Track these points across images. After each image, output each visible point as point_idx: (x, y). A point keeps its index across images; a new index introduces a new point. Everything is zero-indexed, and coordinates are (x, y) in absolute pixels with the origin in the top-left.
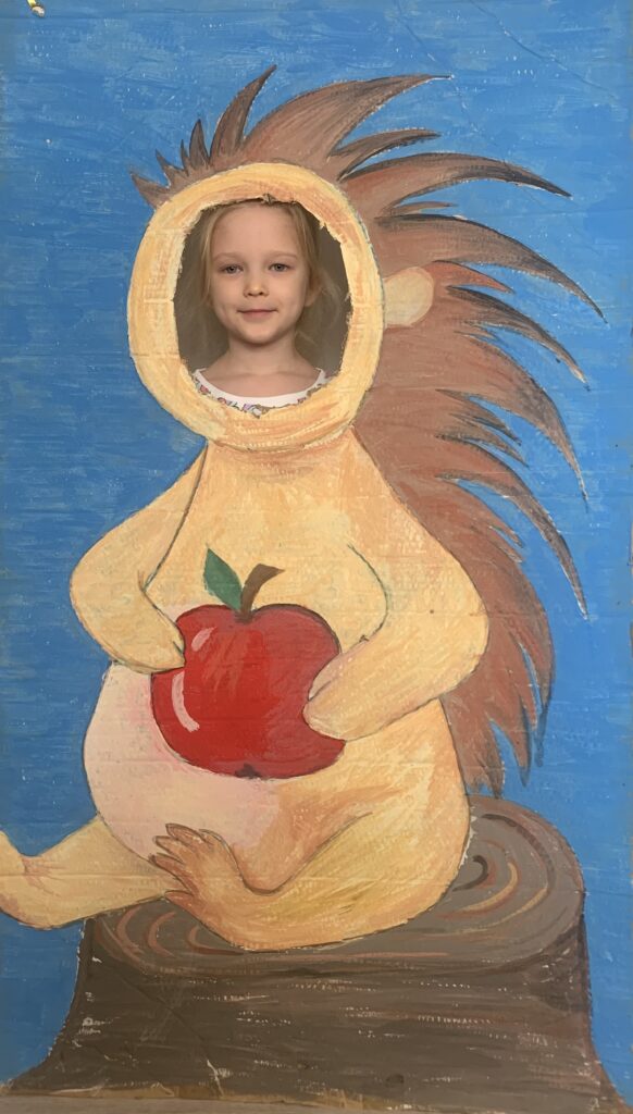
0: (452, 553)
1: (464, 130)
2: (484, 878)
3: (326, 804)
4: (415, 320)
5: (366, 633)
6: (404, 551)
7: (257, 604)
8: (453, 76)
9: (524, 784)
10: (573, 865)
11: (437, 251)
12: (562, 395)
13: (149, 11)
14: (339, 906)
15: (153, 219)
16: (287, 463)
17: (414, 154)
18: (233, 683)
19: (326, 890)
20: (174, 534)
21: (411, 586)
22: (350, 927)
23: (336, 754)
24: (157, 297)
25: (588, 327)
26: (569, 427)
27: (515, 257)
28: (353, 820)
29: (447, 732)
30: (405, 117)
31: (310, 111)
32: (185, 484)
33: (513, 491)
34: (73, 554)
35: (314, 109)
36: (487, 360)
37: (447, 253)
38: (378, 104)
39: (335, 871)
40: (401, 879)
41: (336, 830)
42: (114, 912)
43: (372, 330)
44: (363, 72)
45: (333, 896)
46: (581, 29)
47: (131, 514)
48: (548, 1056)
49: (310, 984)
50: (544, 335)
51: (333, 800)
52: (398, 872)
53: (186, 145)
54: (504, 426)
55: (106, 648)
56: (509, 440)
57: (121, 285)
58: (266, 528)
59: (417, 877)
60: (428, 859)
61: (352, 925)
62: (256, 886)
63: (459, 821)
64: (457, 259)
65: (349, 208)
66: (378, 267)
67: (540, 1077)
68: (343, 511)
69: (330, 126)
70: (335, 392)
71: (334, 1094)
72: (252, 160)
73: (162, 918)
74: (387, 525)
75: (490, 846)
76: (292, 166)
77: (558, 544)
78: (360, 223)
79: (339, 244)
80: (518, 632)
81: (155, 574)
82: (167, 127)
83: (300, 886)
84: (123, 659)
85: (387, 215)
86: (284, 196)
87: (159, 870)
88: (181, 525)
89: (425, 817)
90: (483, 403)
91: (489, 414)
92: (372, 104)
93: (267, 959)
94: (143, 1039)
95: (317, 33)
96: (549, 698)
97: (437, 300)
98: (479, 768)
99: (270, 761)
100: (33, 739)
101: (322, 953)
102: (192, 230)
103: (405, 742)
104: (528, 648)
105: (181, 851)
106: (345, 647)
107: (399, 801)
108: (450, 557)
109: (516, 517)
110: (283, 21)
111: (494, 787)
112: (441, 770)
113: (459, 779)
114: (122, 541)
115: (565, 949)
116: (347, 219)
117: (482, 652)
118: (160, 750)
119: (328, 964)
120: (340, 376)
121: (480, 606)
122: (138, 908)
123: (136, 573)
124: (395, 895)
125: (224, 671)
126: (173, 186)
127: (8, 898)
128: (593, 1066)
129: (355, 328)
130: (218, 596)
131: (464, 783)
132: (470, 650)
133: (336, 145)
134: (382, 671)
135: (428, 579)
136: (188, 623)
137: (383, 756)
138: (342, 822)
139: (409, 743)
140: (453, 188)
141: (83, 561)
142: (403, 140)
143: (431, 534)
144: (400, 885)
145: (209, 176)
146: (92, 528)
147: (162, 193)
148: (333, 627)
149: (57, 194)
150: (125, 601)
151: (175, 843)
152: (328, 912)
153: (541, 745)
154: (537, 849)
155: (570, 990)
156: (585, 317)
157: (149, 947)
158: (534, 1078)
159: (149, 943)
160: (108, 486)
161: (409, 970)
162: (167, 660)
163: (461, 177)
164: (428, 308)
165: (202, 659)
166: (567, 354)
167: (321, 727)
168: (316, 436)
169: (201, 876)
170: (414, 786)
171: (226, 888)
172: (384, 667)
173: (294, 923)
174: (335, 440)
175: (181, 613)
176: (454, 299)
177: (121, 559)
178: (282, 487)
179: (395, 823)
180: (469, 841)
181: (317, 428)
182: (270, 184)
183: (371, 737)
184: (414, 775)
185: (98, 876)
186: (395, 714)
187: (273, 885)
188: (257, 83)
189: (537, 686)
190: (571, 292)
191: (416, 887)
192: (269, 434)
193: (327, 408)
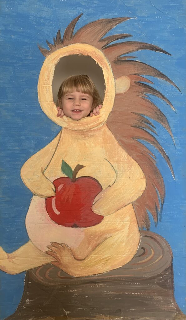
2: (144, 253)
3: (98, 234)
4: (125, 92)
5: (110, 184)
6: (121, 160)
7: (77, 176)
8: (137, 18)
9: (156, 227)
10: (170, 249)
11: (131, 71)
12: (168, 115)
14: (102, 263)
15: (45, 61)
16: (86, 134)
17: (125, 41)
18: (70, 200)
19: (99, 259)
20: (52, 156)
21: (123, 170)
23: (102, 220)
24: (46, 84)
25: (176, 95)
26: (170, 124)
27: (155, 73)
28: (106, 238)
29: (134, 212)
30: (122, 30)
32: (55, 141)
33: (154, 143)
34: (21, 163)
35: (94, 27)
37: (134, 72)
38: (114, 26)
39: (101, 253)
41: (101, 242)
42: (35, 268)
43: (112, 95)
44: (110, 16)
45: (100, 260)
46: (175, 5)
47: (39, 150)
48: (161, 302)
49: (94, 285)
50: (163, 97)
51: (100, 233)
52: (119, 253)
53: (55, 38)
54: (151, 123)
55: (32, 191)
56: (153, 128)
57: (36, 81)
58: (80, 154)
59: (125, 254)
60: (127, 249)
61: (106, 268)
62: (78, 259)
63: (137, 238)
64: (137, 74)
65: (105, 58)
66: (114, 75)
68: (103, 149)
69: (99, 32)
70: (101, 113)
71: (101, 316)
72: (75, 42)
73: (50, 269)
74: (116, 153)
75: (146, 244)
76: (88, 45)
77: (167, 158)
78: (108, 62)
79: (102, 68)
80: (155, 184)
81: (46, 168)
82: (49, 32)
83: (91, 258)
84: (37, 194)
85: (116, 60)
86: (85, 54)
87: (49, 255)
88: (54, 153)
89: (127, 237)
90: (145, 117)
91: (147, 120)
92: (112, 26)
93: (81, 279)
94: (44, 304)
95: (95, 3)
96: (164, 202)
97: (131, 86)
98: (143, 223)
99: (82, 223)
100: (10, 219)
101: (97, 276)
102: (57, 64)
103: (121, 216)
104: (158, 188)
106: (104, 189)
107: (120, 233)
108: (135, 162)
109: (155, 150)
111: (147, 228)
112: (132, 223)
113: (137, 226)
114: (36, 158)
115: (167, 272)
116: (104, 61)
117: (144, 189)
118: (48, 221)
119: (99, 279)
120: (102, 108)
121: (144, 176)
122: (42, 267)
123: (40, 168)
124: (119, 259)
126: (51, 50)
127: (3, 266)
128: (174, 304)
129: (107, 94)
130: (66, 174)
131: (139, 227)
132: (141, 189)
133: (101, 39)
134: (114, 195)
135: (128, 168)
136: (56, 183)
138: (103, 239)
140: (136, 52)
141: (24, 165)
142: (121, 37)
143: (129, 155)
144: (120, 256)
145: (62, 47)
146: (27, 155)
147: (48, 52)
148: (100, 183)
149: (15, 53)
150: (38, 176)
151: (53, 247)
152: (99, 265)
153: (161, 216)
154: (159, 245)
155: (168, 284)
156: (175, 92)
157: (46, 278)
158: (158, 308)
159: (46, 276)
160: (32, 142)
161: (122, 280)
162: (50, 194)
163: (139, 49)
164: (129, 88)
165: (61, 193)
166: (170, 103)
167: (97, 212)
168: (95, 126)
169: (62, 257)
170: (124, 228)
171: (69, 260)
172: (115, 194)
173: (89, 269)
174: (101, 127)
175: (54, 180)
176: (136, 85)
177: (36, 163)
178: (85, 141)
179: (118, 239)
180: (140, 243)
181: (95, 124)
182: (81, 50)
183: (111, 215)
184: (124, 225)
185: (30, 258)
186: (119, 208)
187: (83, 258)
188: (77, 19)
189: (160, 199)
190: (172, 84)
191: (124, 256)
192: (81, 125)
193: (98, 118)
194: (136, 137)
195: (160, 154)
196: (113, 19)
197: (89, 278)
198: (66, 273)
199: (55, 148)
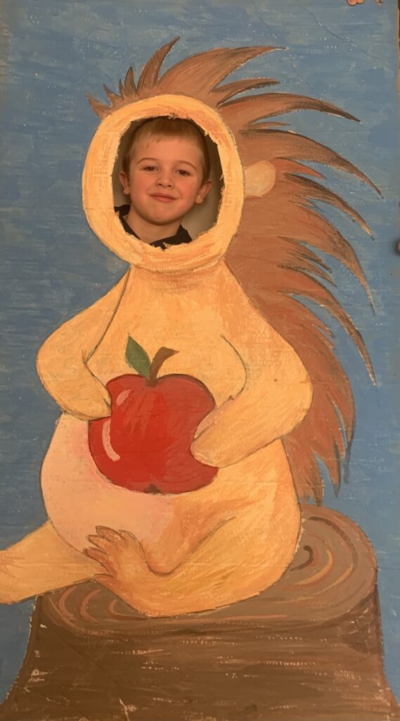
0: (289, 342)
1: (294, 80)
2: (310, 561)
3: (205, 510)
4: (263, 193)
5: (232, 394)
6: (257, 340)
7: (161, 374)
8: (288, 48)
9: (337, 496)
10: (369, 550)
11: (277, 151)
12: (357, 242)
14: (213, 584)
15: (100, 126)
16: (181, 281)
17: (264, 93)
18: (143, 429)
19: (204, 573)
20: (107, 325)
21: (261, 363)
22: (220, 598)
23: (212, 477)
24: (101, 173)
25: (372, 200)
26: (362, 263)
27: (326, 157)
28: (223, 522)
29: (286, 461)
30: (258, 71)
31: (199, 66)
32: (115, 292)
33: (327, 302)
34: (39, 338)
35: (202, 64)
37: (284, 153)
38: (242, 63)
39: (211, 558)
40: (255, 564)
41: (212, 530)
42: (57, 591)
43: (237, 198)
44: (233, 43)
45: (210, 576)
46: (365, 23)
47: (79, 312)
48: (354, 686)
49: (193, 640)
50: (344, 204)
51: (210, 509)
52: (253, 558)
53: (123, 82)
54: (320, 261)
55: (59, 402)
56: (324, 270)
57: (79, 165)
58: (168, 323)
59: (266, 561)
60: (272, 549)
62: (157, 570)
63: (294, 522)
64: (289, 157)
65: (223, 124)
66: (241, 160)
67: (350, 702)
68: (218, 313)
69: (211, 74)
70: (213, 236)
72: (164, 93)
73: (89, 597)
74: (246, 324)
75: (315, 539)
76: (188, 98)
77: (356, 336)
78: (230, 133)
79: (217, 145)
80: (331, 394)
81: (94, 352)
82: (111, 70)
83: (187, 569)
84: (71, 411)
85: (246, 129)
86: (183, 115)
87: (90, 559)
88: (112, 320)
89: (271, 520)
90: (307, 246)
91: (311, 253)
92: (238, 62)
93: (163, 623)
94: (75, 684)
96: (352, 437)
97: (277, 181)
98: (307, 485)
99: (168, 482)
100: (7, 465)
102: (124, 134)
103: (258, 468)
104: (339, 405)
105: (106, 546)
106: (218, 404)
107: (254, 509)
108: (287, 344)
109: (329, 318)
110: (185, 11)
111: (317, 498)
112: (282, 487)
113: (294, 494)
114: (73, 329)
115: (365, 609)
116: (223, 130)
117: (309, 407)
119: (205, 625)
120: (216, 226)
121: (307, 376)
122: (74, 588)
123: (81, 352)
124: (252, 574)
125: (138, 419)
126: (114, 106)
128: (385, 692)
129: (226, 197)
130: (134, 368)
131: (297, 496)
132: (301, 406)
133: (216, 86)
134: (242, 420)
135: (273, 359)
136: (114, 386)
137: (244, 478)
138: (215, 524)
139: (261, 469)
141: (46, 342)
142: (256, 84)
143: (274, 328)
144: (255, 568)
145: (137, 101)
146: (53, 320)
147: (107, 110)
148: (211, 390)
149: (41, 107)
150: (73, 370)
151: (101, 540)
152: (205, 588)
153: (347, 469)
154: (345, 539)
155: (368, 638)
156: (370, 194)
157: (80, 616)
158: (346, 703)
159: (82, 613)
160: (64, 293)
161: (260, 628)
162: (100, 411)
163: (292, 108)
164: (272, 187)
165: (123, 411)
166: (360, 218)
167: (203, 459)
168: (201, 264)
169: (119, 564)
170: (265, 498)
171: (136, 571)
172: (244, 418)
173: (182, 597)
174: (213, 267)
175: (110, 380)
176: (289, 181)
177: (72, 341)
178: (179, 297)
179: (251, 524)
180: (300, 536)
181: (202, 259)
182: (174, 107)
183: (235, 465)
184: (264, 491)
185: (46, 565)
186: (251, 449)
187: (168, 570)
188: (168, 47)
189: (345, 430)
190: (362, 179)
191: (265, 568)
192: (170, 262)
193: (208, 246)
194: (290, 290)
195: (343, 327)
196: (241, 50)
197: (183, 622)
198: (129, 606)
199: (114, 309)
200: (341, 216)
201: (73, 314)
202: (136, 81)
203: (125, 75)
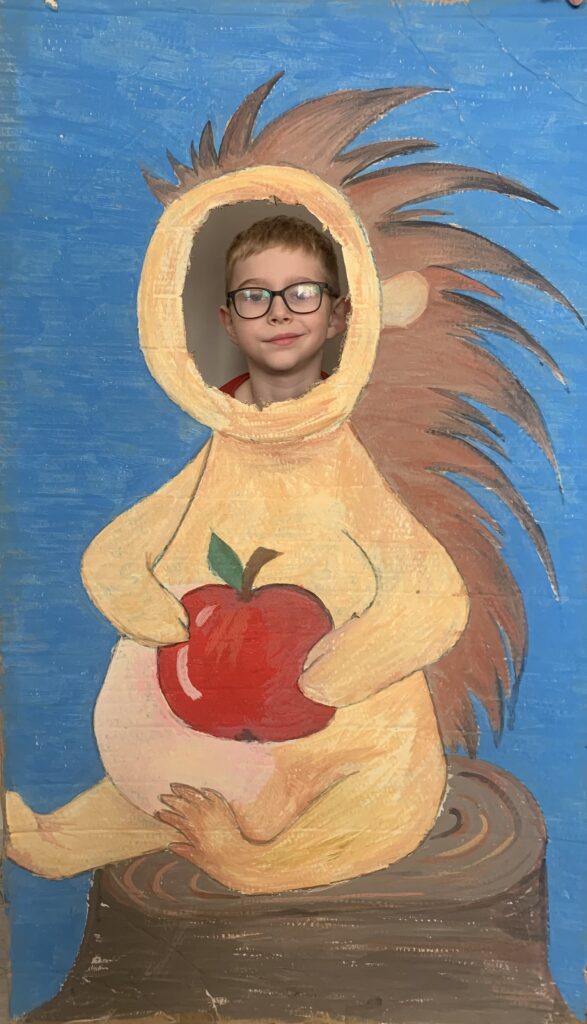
0: (437, 539)
1: (461, 143)
2: (457, 827)
3: (318, 763)
4: (410, 322)
5: (357, 611)
6: (394, 536)
7: (257, 583)
8: (452, 90)
9: (496, 746)
10: (537, 815)
11: (432, 256)
12: (544, 396)
13: (161, 10)
14: (328, 854)
15: (163, 216)
16: (286, 454)
17: (414, 163)
18: (233, 657)
19: (317, 840)
20: (180, 518)
21: (399, 568)
22: (337, 871)
23: (328, 720)
24: (165, 293)
25: (570, 333)
26: (550, 426)
27: (505, 265)
28: (342, 778)
29: (429, 699)
30: (405, 127)
31: (315, 117)
32: (191, 471)
33: (495, 483)
34: (84, 536)
35: (320, 115)
36: (476, 361)
37: (442, 259)
38: (381, 114)
39: (324, 823)
40: (384, 829)
41: (326, 787)
42: (121, 863)
43: (370, 329)
44: (367, 82)
45: (323, 844)
46: (574, 48)
47: (139, 500)
48: (509, 978)
49: (302, 922)
50: (530, 339)
51: (324, 760)
52: (380, 824)
53: (196, 145)
54: (489, 424)
55: (115, 624)
56: (495, 437)
57: (132, 280)
58: (268, 514)
59: (397, 828)
60: (407, 812)
61: (339, 869)
62: (253, 837)
63: (437, 779)
64: (451, 265)
65: (351, 213)
66: (377, 270)
67: (501, 997)
68: (339, 500)
69: (334, 132)
70: (333, 388)
71: (320, 1016)
72: (259, 162)
73: (166, 867)
74: (379, 513)
75: (464, 799)
76: (298, 170)
77: (535, 532)
78: (361, 227)
79: (341, 246)
80: (496, 611)
81: (162, 556)
82: (178, 127)
83: (293, 836)
84: (132, 635)
85: (387, 220)
86: (290, 198)
87: (163, 825)
88: (187, 510)
89: (407, 775)
90: (471, 402)
91: (476, 411)
92: (375, 113)
93: (262, 902)
95: (323, 40)
96: (522, 670)
97: (431, 302)
98: (457, 731)
99: (267, 726)
100: (45, 708)
101: (311, 894)
102: (200, 229)
103: (390, 708)
104: (503, 623)
106: (337, 623)
107: (384, 761)
108: (436, 541)
109: (498, 507)
110: (292, 28)
111: (469, 748)
112: (422, 733)
113: (438, 742)
114: (131, 524)
115: (527, 888)
116: (350, 223)
117: (464, 628)
118: (165, 717)
119: (318, 904)
120: (338, 373)
121: (462, 587)
123: (144, 555)
124: (379, 842)
125: (226, 644)
126: (183, 185)
127: (22, 853)
128: (548, 986)
129: (354, 329)
130: (220, 576)
131: (443, 745)
132: (452, 627)
133: (340, 152)
134: (370, 645)
135: (415, 563)
137: (370, 721)
138: (332, 780)
139: (394, 710)
140: (450, 197)
141: (94, 542)
142: (404, 149)
143: (419, 521)
144: (383, 835)
145: (218, 177)
146: (102, 512)
147: (172, 191)
148: (327, 605)
149: (70, 189)
150: (133, 581)
151: (178, 800)
152: (317, 859)
153: (513, 711)
154: (505, 802)
155: (530, 923)
156: (568, 324)
157: (152, 891)
158: (497, 997)
159: (154, 890)
160: (117, 472)
161: (388, 908)
162: (172, 634)
163: (457, 187)
164: (422, 312)
165: (205, 634)
166: (550, 358)
167: (315, 695)
168: (316, 428)
169: (202, 830)
170: (398, 747)
171: (225, 840)
172: (373, 642)
173: (286, 870)
174: (333, 433)
175: (186, 592)
176: (447, 302)
177: (130, 541)
178: (283, 476)
179: (379, 780)
180: (446, 796)
181: (317, 421)
182: (276, 186)
183: (359, 704)
184: (398, 738)
185: (106, 831)
186: (382, 684)
187: (268, 836)
188: (266, 88)
189: (512, 660)
190: (556, 300)
191: (397, 835)
192: (271, 426)
193: (326, 402)
194: (442, 467)
195: (516, 518)
196: (381, 92)
197: (287, 900)
198: (218, 882)
199: (189, 494)
200: (523, 358)
201: (131, 503)
202: (217, 144)
203: (199, 134)
